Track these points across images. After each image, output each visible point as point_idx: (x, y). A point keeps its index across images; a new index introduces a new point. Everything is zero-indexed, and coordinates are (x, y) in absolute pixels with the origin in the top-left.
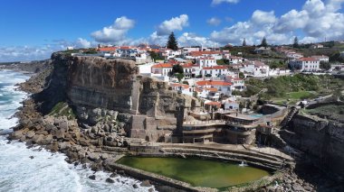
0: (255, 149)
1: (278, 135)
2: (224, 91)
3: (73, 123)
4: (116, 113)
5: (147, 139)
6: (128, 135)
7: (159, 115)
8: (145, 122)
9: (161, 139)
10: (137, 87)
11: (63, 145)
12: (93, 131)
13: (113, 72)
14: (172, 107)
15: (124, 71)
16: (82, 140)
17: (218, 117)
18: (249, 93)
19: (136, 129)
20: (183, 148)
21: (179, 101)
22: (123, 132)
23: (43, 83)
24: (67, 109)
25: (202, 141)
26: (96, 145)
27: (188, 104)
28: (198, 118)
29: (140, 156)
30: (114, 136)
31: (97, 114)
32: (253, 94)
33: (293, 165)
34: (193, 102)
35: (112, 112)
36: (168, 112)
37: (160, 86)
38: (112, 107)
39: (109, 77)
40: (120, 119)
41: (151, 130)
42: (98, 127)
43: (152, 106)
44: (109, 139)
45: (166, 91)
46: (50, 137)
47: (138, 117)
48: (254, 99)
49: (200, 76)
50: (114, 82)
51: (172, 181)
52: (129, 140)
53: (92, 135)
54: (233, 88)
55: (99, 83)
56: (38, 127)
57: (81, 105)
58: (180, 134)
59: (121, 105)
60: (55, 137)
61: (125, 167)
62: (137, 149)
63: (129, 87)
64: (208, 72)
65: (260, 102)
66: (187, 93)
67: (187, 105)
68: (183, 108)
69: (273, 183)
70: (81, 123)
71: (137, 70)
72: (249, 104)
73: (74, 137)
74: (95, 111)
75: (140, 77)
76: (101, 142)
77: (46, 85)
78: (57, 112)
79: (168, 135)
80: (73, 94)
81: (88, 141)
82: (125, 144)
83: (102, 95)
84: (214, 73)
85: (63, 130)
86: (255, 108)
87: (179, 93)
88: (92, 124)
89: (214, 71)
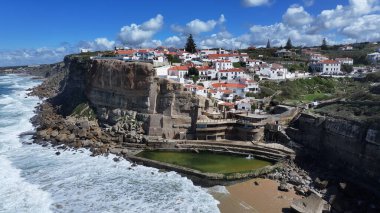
0: (262, 144)
1: (284, 132)
2: (238, 93)
3: (94, 123)
4: (135, 113)
5: (164, 136)
6: (146, 133)
7: (175, 114)
8: (162, 121)
9: (177, 136)
10: (154, 88)
11: (86, 142)
12: (113, 130)
13: (132, 75)
14: (187, 107)
15: (142, 73)
16: (104, 138)
17: (230, 116)
18: (262, 94)
19: (154, 127)
20: (196, 144)
21: (193, 101)
22: (141, 130)
23: (57, 88)
24: (88, 111)
25: (214, 138)
26: (117, 142)
27: (202, 104)
28: (211, 117)
29: (158, 151)
30: (133, 133)
31: (116, 115)
32: (267, 96)
33: (293, 157)
34: (207, 103)
35: (131, 112)
36: (183, 111)
37: (176, 87)
38: (131, 107)
39: (128, 79)
40: (139, 118)
41: (167, 128)
42: (118, 126)
43: (168, 106)
44: (129, 136)
45: (182, 92)
46: (72, 136)
47: (155, 116)
48: (267, 100)
49: (216, 79)
50: (133, 84)
51: (184, 168)
52: (147, 138)
53: (113, 133)
54: (247, 90)
55: (119, 84)
56: (61, 127)
57: (101, 106)
58: (194, 132)
59: (139, 106)
60: (77, 136)
61: (144, 159)
62: (154, 144)
63: (146, 88)
64: (224, 74)
65: (272, 104)
66: (201, 94)
67: (200, 104)
68: (197, 107)
69: (274, 171)
70: (102, 123)
71: (154, 72)
72: (262, 105)
73: (96, 135)
74: (115, 111)
75: (157, 79)
76: (121, 139)
77: (60, 89)
78: (78, 113)
79: (183, 132)
80: (93, 96)
81: (109, 139)
82: (144, 141)
83: (122, 97)
84: (230, 76)
85: (84, 130)
86: (268, 109)
87: (194, 93)
88: (112, 123)
89: (230, 74)
